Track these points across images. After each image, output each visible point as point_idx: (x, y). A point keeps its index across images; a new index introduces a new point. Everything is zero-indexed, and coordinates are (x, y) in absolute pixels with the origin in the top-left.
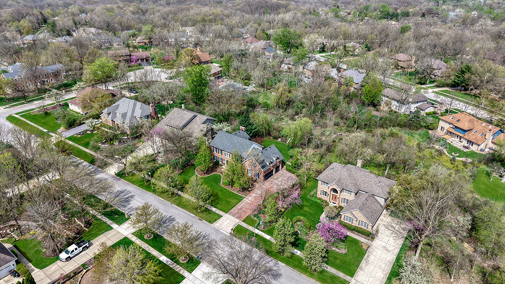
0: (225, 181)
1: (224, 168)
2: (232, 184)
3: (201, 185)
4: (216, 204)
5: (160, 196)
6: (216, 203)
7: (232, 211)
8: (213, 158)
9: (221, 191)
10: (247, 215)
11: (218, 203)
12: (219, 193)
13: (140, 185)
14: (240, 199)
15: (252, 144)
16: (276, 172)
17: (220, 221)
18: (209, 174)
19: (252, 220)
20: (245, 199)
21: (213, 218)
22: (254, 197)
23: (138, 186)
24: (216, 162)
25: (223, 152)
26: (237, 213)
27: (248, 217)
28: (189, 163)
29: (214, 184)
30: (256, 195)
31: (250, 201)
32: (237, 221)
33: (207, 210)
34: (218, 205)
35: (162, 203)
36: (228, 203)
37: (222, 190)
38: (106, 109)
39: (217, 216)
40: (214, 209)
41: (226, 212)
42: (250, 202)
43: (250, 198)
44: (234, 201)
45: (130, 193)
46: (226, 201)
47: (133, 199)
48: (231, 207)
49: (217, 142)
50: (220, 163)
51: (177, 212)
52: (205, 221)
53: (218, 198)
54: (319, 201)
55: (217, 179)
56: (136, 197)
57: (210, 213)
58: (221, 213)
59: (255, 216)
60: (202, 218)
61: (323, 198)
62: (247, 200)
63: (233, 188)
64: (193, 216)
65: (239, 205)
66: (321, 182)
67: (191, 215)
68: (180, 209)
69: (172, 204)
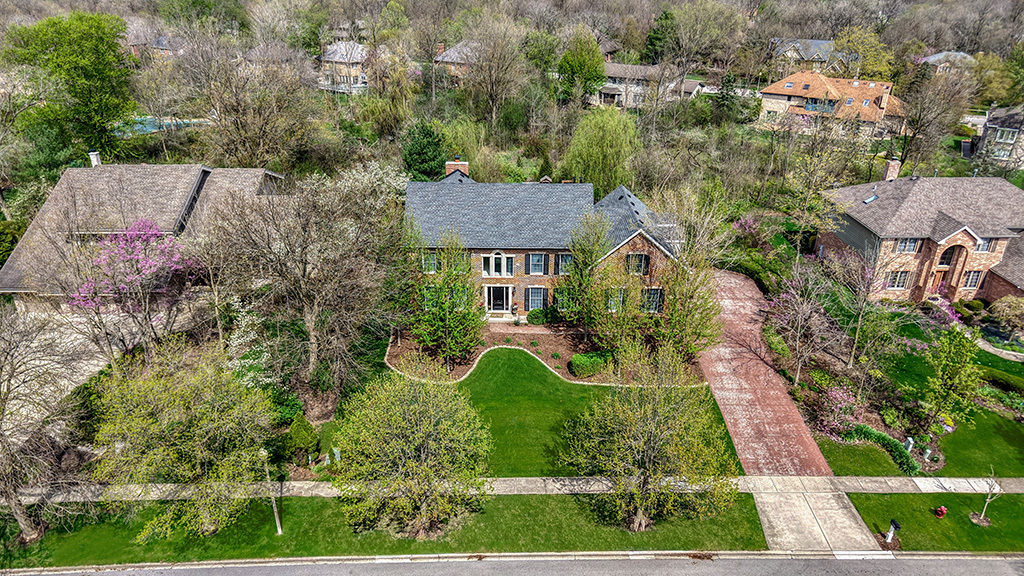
7: (745, 456)
10: (810, 441)
17: (776, 519)
18: (466, 359)
20: (719, 394)
22: (735, 375)
25: (477, 258)
26: (773, 453)
27: (829, 449)
30: (727, 365)
31: (740, 391)
32: (819, 481)
42: (748, 396)
43: (729, 383)
62: (731, 395)
64: (649, 557)
65: (735, 425)
66: (892, 243)
67: (631, 558)
68: (553, 558)
69: (480, 558)
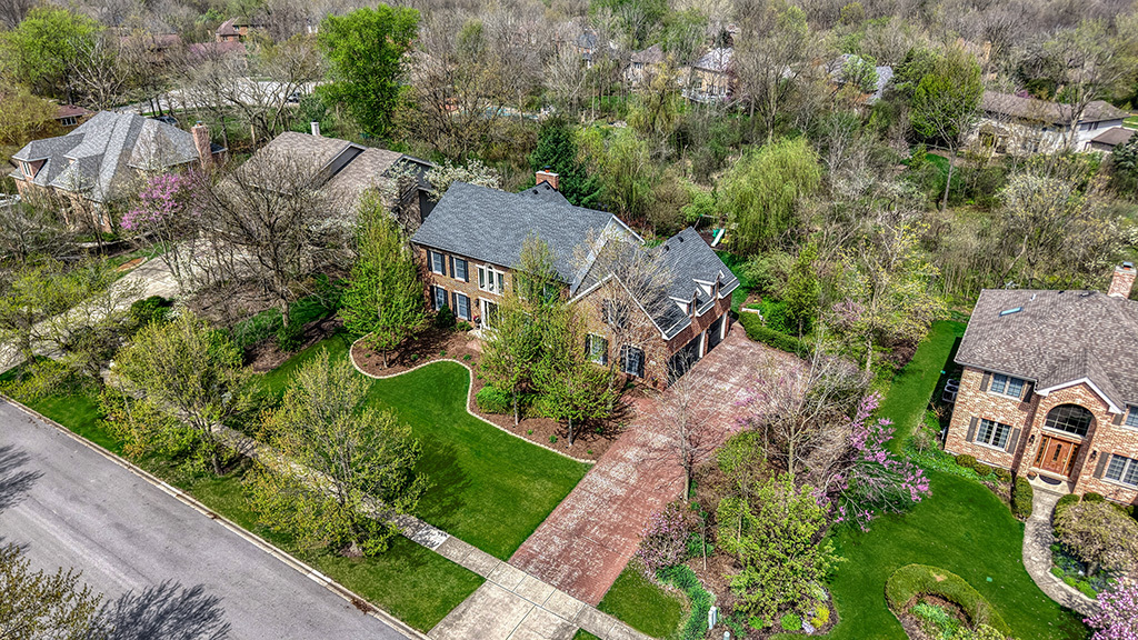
0: (485, 391)
1: (481, 338)
2: (521, 404)
3: (358, 411)
4: (446, 511)
5: (162, 473)
6: (447, 502)
7: (532, 544)
8: (425, 297)
9: (472, 438)
10: (620, 564)
11: (457, 504)
12: (463, 450)
13: (83, 425)
14: (569, 478)
15: (602, 223)
16: (711, 346)
17: (472, 613)
18: (414, 362)
19: (653, 596)
20: (592, 476)
21: (430, 595)
22: (637, 466)
23: (76, 430)
24: (441, 316)
25: (474, 268)
26: (565, 555)
27: (628, 580)
28: (325, 325)
29: (435, 408)
30: (644, 453)
31: (619, 483)
32: (571, 604)
33: (400, 547)
34: (459, 515)
35: (166, 513)
36: (511, 499)
37: (475, 434)
38: (27, 149)
39: (453, 581)
40: (437, 538)
41: (503, 550)
42: (620, 492)
43: (618, 472)
44: (538, 489)
45: (19, 464)
46: (497, 488)
47: (18, 495)
48: (526, 522)
49: (441, 228)
50: (462, 318)
51: (237, 560)
52: (385, 618)
53: (457, 476)
54: (967, 474)
55: (449, 387)
56: (39, 489)
57: (416, 564)
58: (476, 560)
59: (664, 572)
60: (372, 597)
61: (982, 459)
62: (603, 483)
63: (529, 424)
64: (322, 583)
65: (566, 512)
66: (981, 376)
67: (310, 576)
68: (257, 544)
69: (216, 517)
